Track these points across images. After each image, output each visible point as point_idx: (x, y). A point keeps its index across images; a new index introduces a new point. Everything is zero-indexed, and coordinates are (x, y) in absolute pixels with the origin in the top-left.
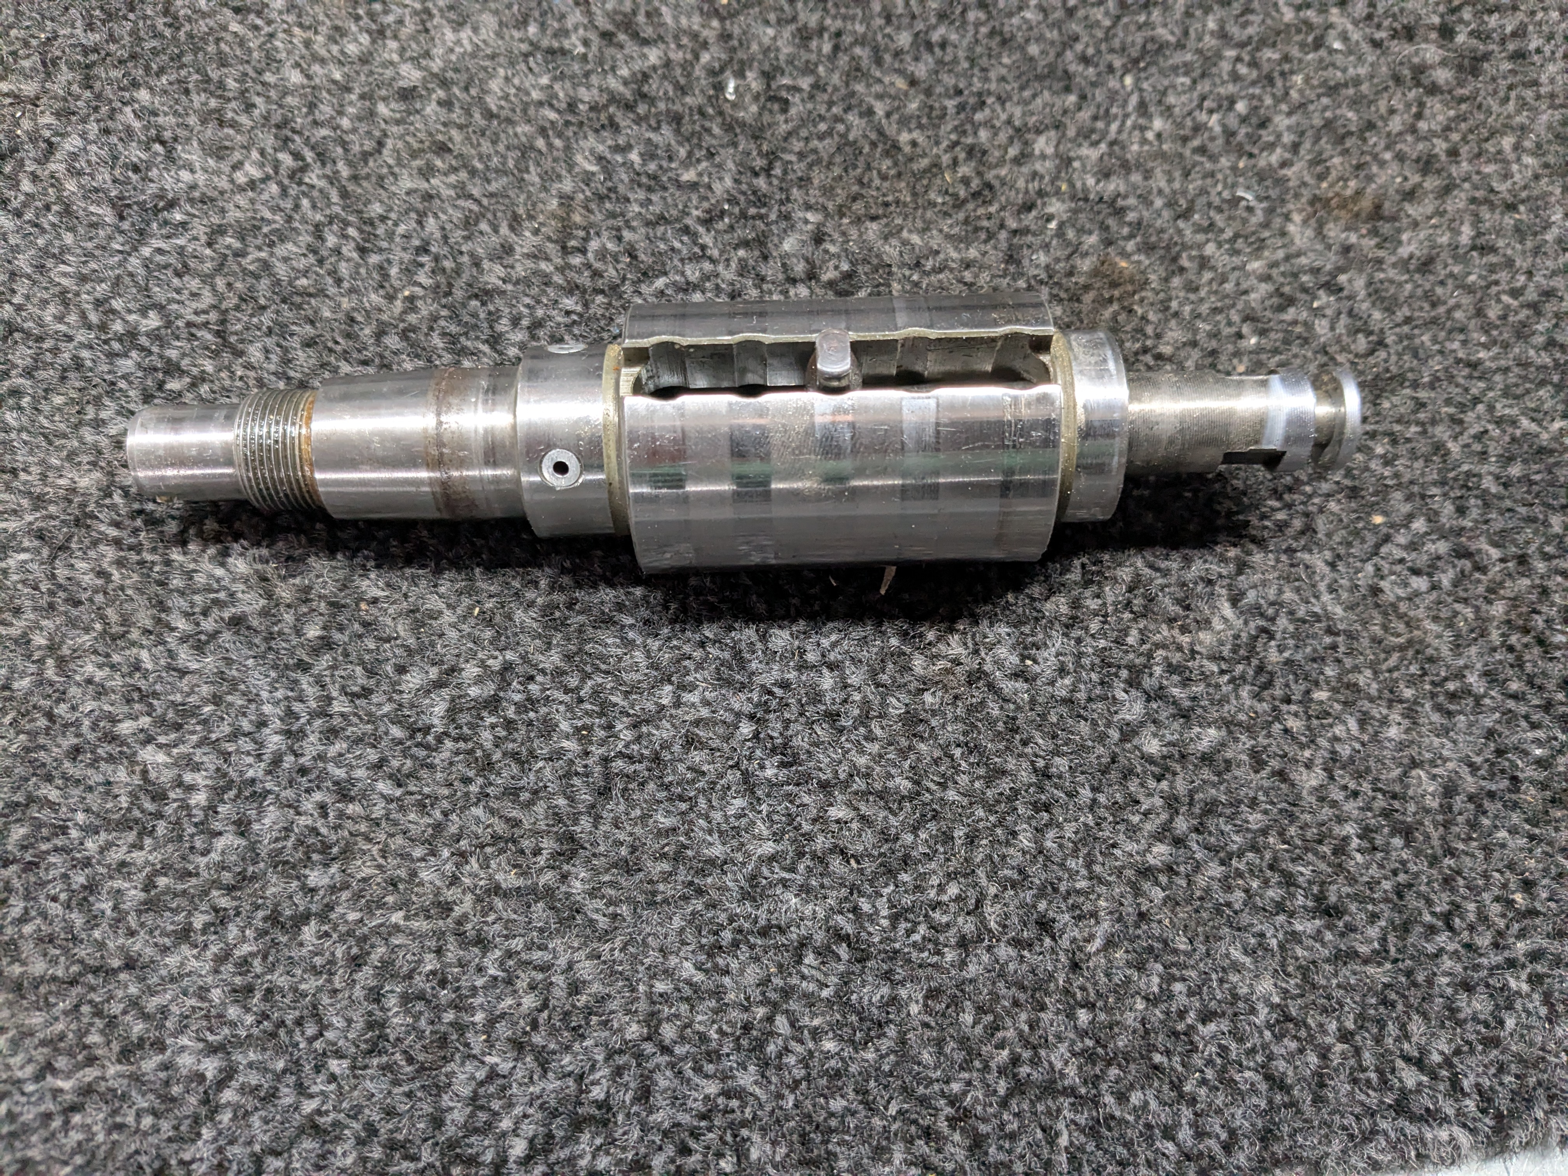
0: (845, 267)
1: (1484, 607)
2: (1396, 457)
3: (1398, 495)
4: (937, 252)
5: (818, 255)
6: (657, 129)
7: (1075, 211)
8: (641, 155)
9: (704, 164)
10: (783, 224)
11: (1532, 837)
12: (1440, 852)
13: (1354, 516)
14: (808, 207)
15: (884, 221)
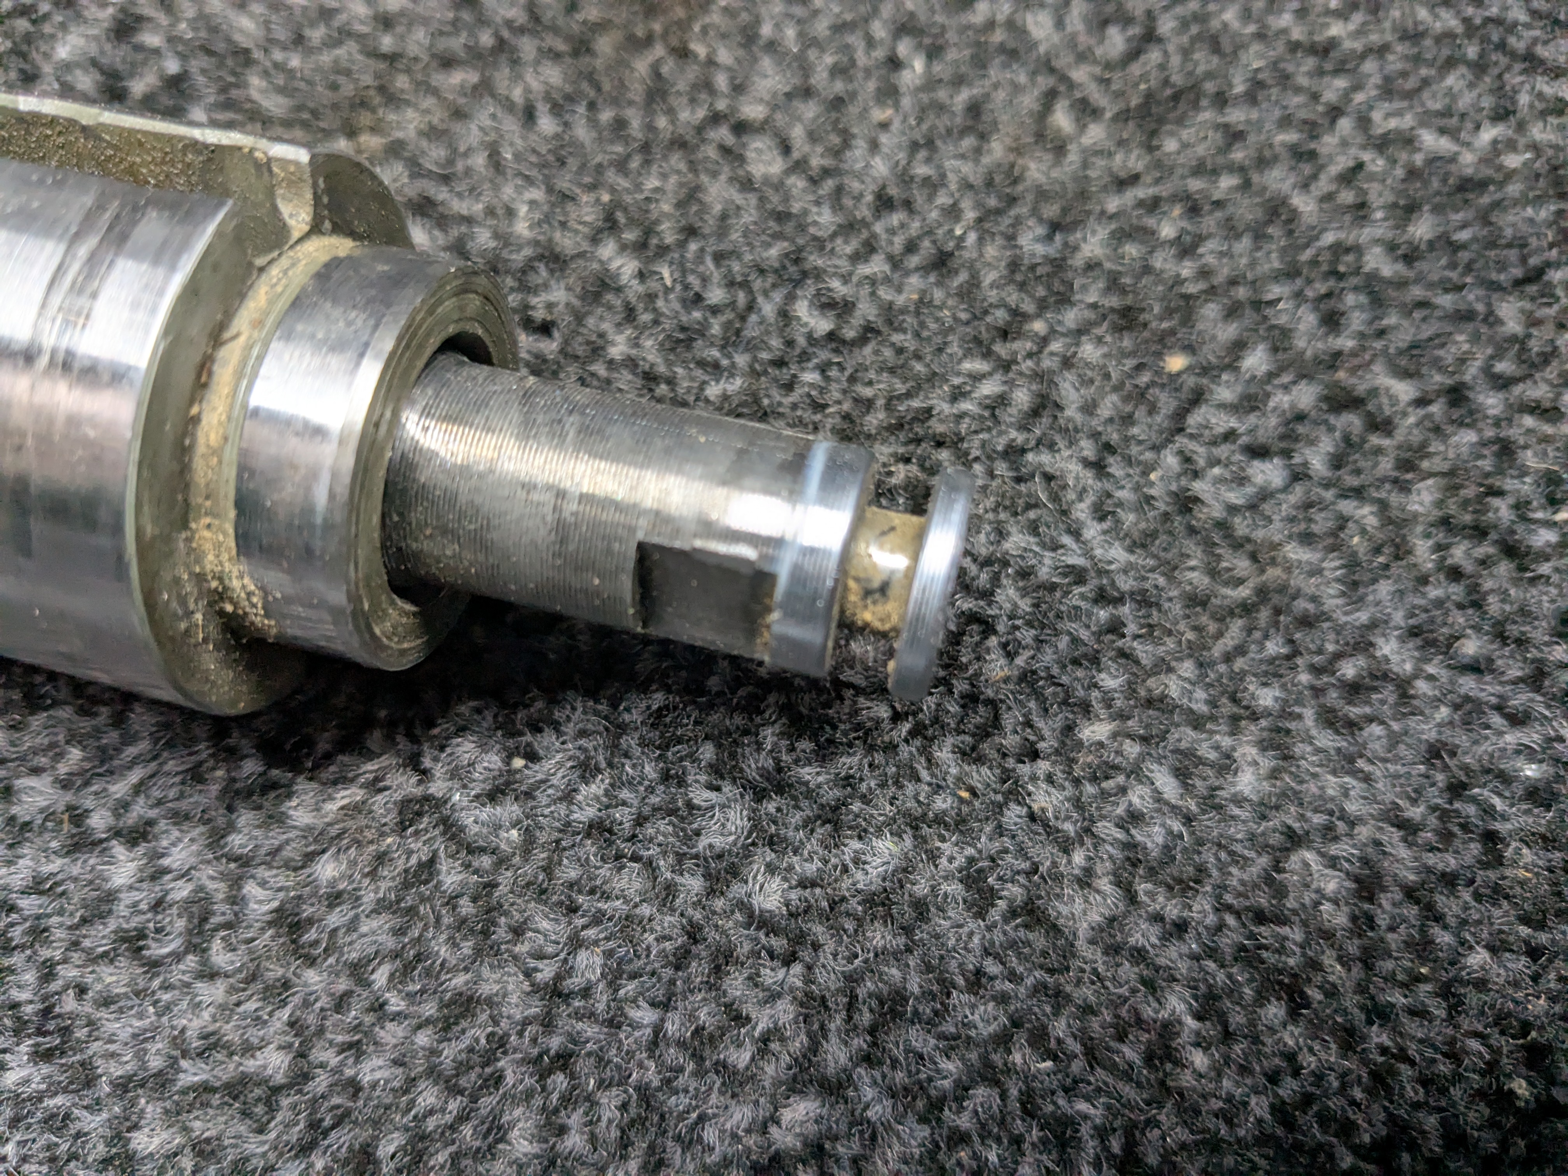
1: (1395, 499)
2: (1199, 239)
3: (1211, 311)
11: (1534, 953)
12: (1359, 1017)
13: (1129, 363)
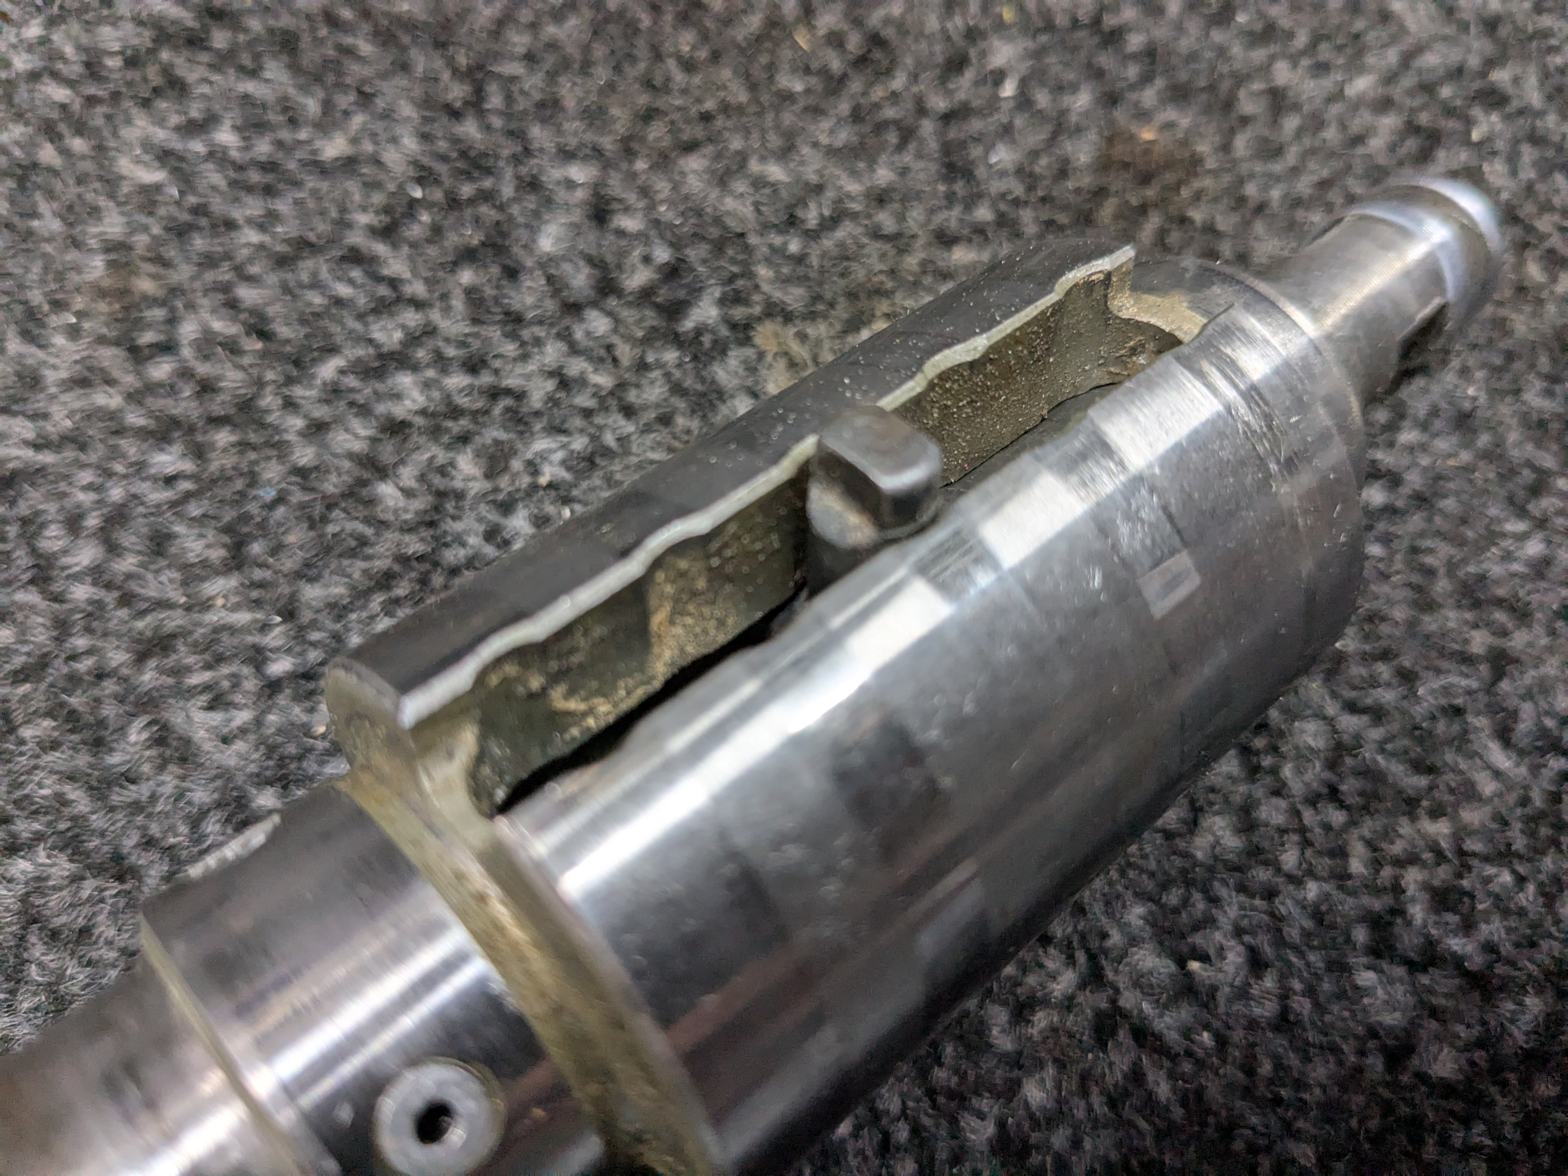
0: (662, 254)
4: (819, 189)
5: (609, 244)
6: (254, 73)
7: (1038, 54)
8: (236, 128)
9: (358, 120)
10: (531, 202)
14: (567, 155)
15: (709, 149)
